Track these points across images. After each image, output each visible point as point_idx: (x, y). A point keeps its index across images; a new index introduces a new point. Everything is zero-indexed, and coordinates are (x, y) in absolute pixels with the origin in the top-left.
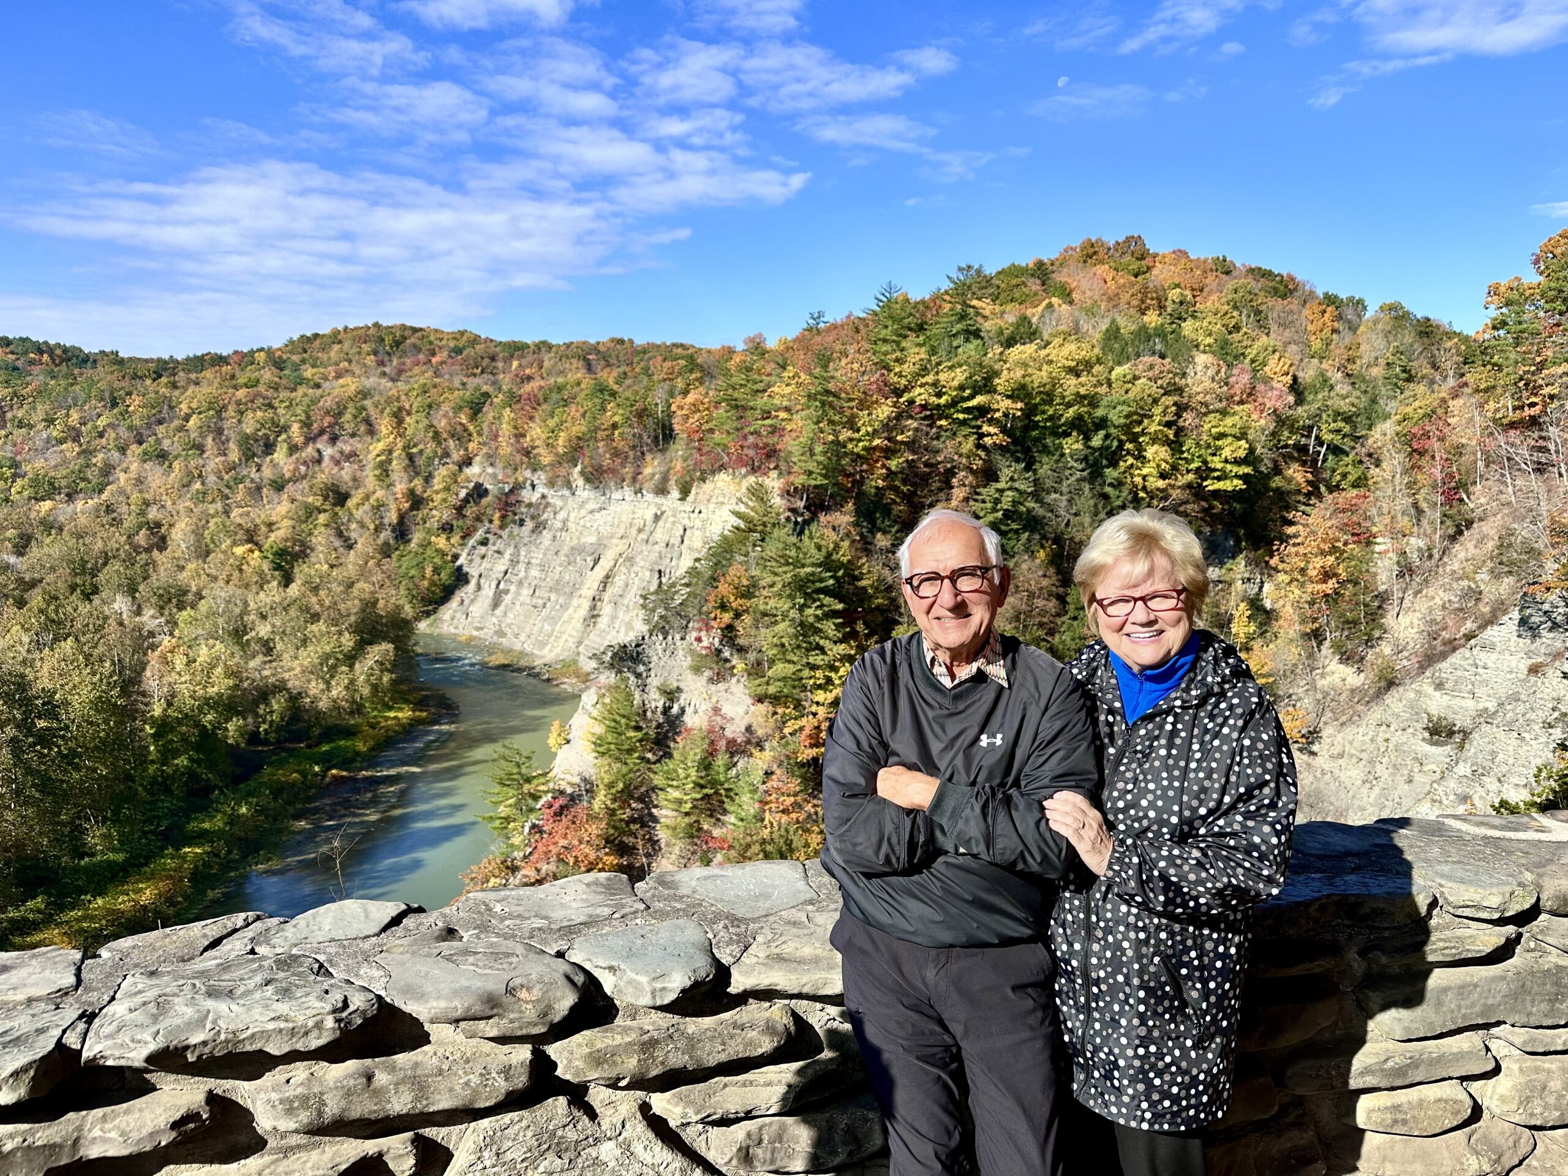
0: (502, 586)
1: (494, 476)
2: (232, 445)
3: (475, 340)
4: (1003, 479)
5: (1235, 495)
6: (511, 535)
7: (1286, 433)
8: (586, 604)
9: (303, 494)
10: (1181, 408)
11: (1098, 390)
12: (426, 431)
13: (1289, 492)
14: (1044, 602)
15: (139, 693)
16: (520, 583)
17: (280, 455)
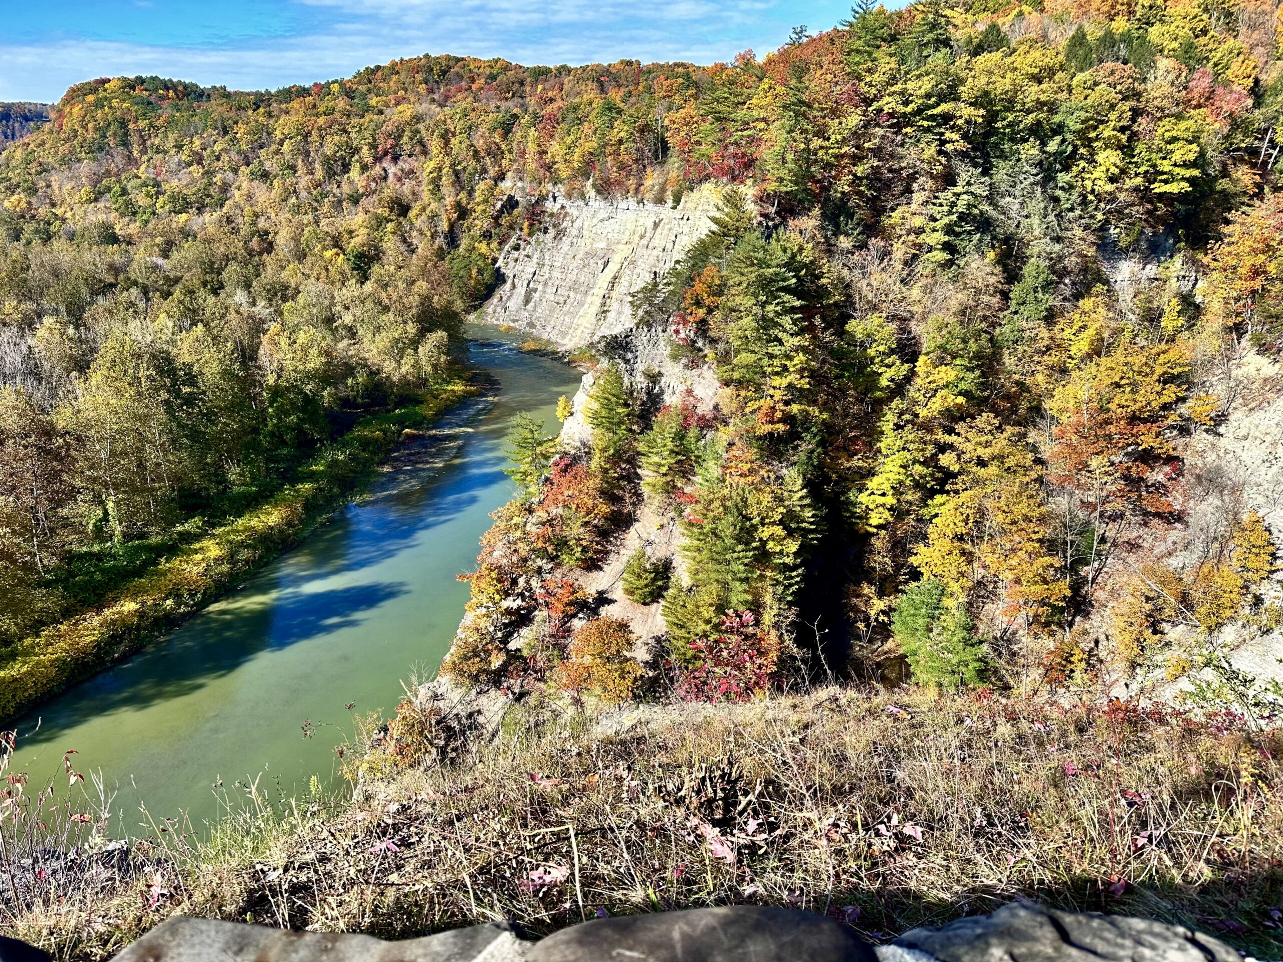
0: (531, 285)
1: (523, 189)
2: (317, 165)
3: (507, 67)
4: (961, 182)
5: (1182, 197)
6: (537, 241)
7: (1240, 136)
8: (598, 301)
9: (374, 207)
10: (1136, 113)
11: (1059, 96)
12: (468, 150)
13: (1236, 195)
14: (989, 298)
15: (256, 367)
16: (546, 284)
17: (355, 172)
